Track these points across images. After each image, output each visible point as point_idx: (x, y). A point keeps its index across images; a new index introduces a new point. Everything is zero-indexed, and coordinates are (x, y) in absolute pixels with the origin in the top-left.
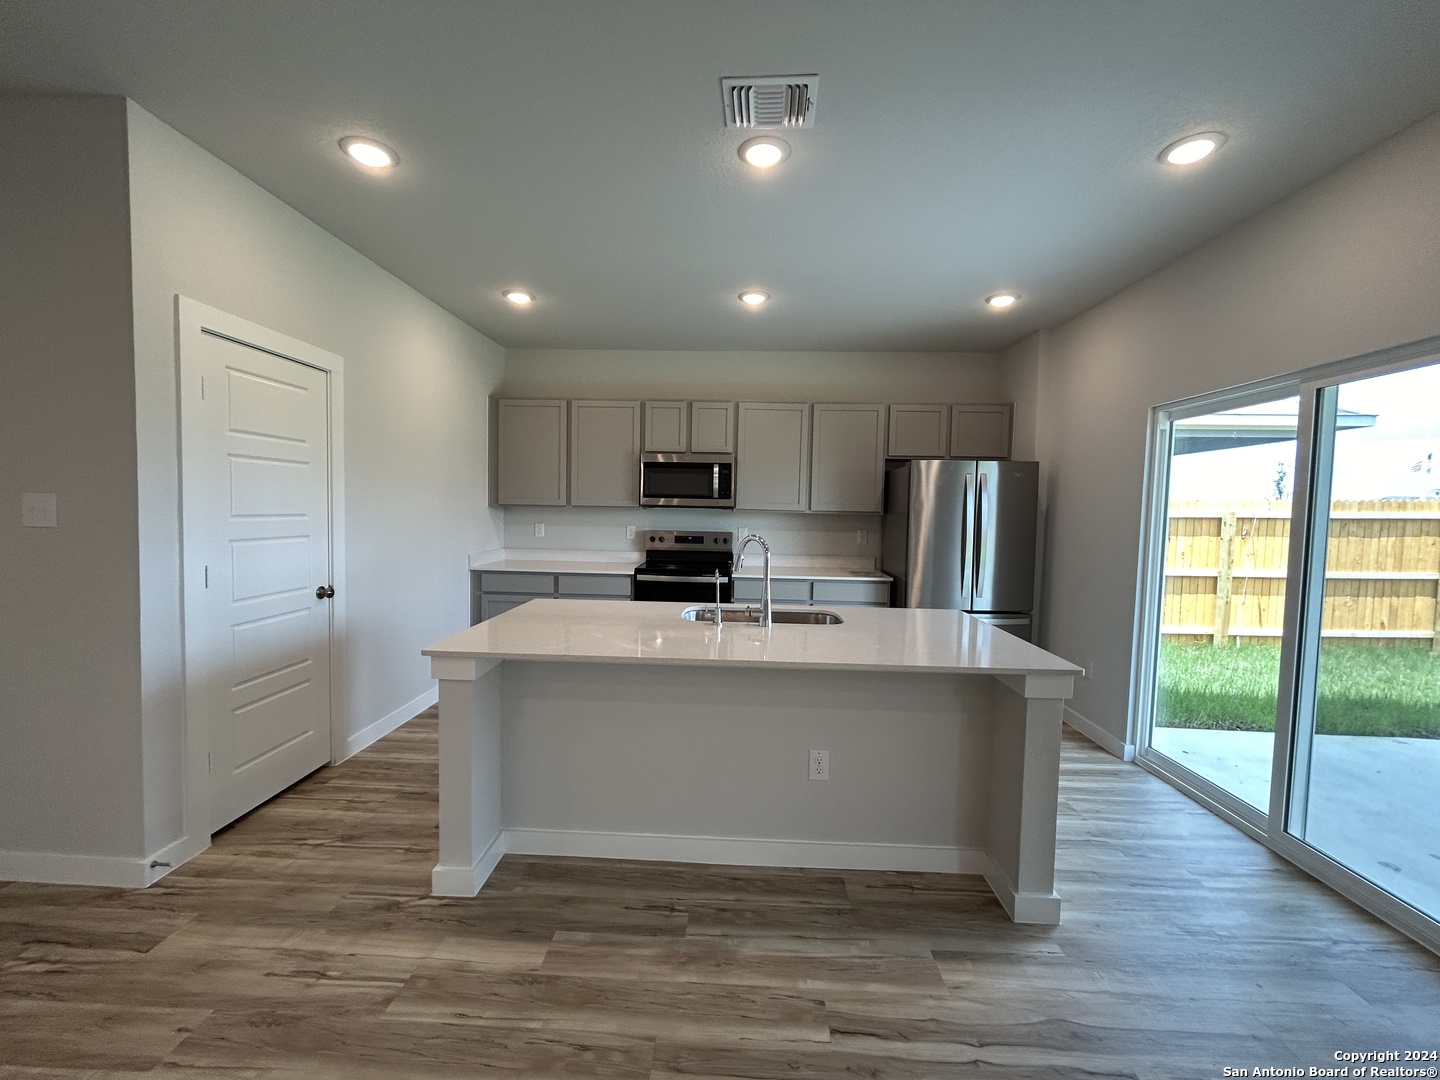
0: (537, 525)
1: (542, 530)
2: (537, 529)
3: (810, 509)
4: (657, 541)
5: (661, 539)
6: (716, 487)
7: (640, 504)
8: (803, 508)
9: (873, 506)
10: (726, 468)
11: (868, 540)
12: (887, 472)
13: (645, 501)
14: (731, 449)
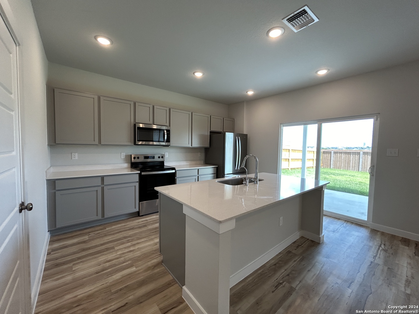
0: (73, 154)
1: (76, 156)
2: (73, 156)
3: (192, 146)
4: (136, 159)
5: (138, 158)
6: (166, 138)
7: (135, 144)
8: (190, 146)
9: (207, 145)
10: (168, 131)
11: (201, 155)
12: (210, 135)
13: (137, 143)
14: (168, 124)
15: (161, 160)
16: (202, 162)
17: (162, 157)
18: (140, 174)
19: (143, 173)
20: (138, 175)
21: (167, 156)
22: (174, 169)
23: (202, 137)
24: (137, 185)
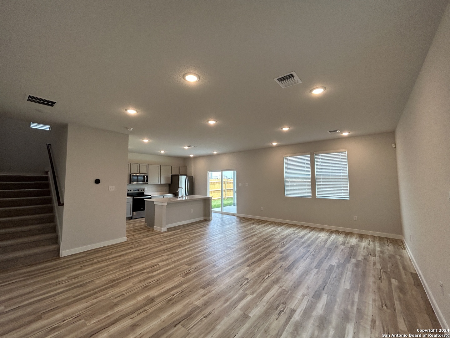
4: (130, 191)
6: (146, 180)
7: (130, 183)
8: (159, 183)
9: (170, 183)
10: (147, 176)
11: (167, 188)
12: (172, 177)
13: (131, 183)
14: (147, 173)
15: (142, 191)
16: (167, 192)
17: (143, 190)
18: (133, 198)
19: (135, 198)
20: (132, 199)
21: (146, 189)
22: (150, 195)
23: (167, 178)
24: (132, 203)
